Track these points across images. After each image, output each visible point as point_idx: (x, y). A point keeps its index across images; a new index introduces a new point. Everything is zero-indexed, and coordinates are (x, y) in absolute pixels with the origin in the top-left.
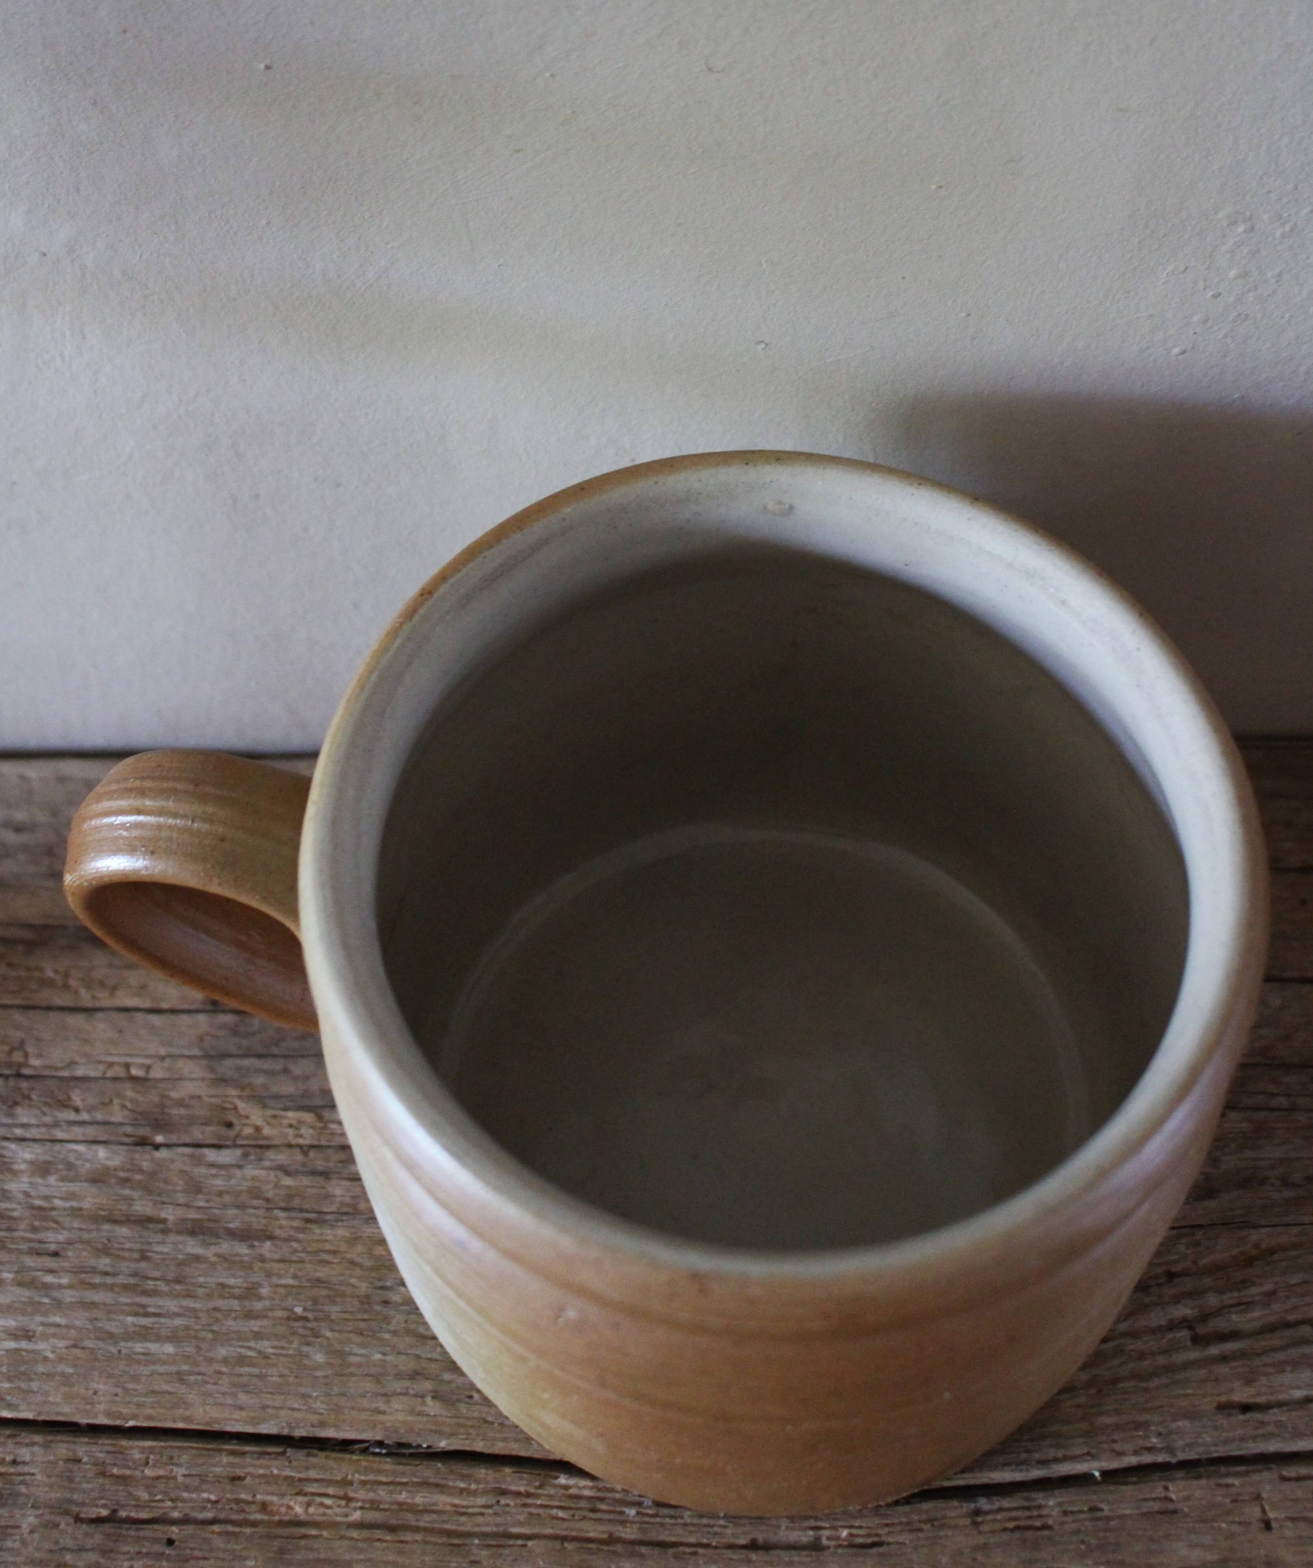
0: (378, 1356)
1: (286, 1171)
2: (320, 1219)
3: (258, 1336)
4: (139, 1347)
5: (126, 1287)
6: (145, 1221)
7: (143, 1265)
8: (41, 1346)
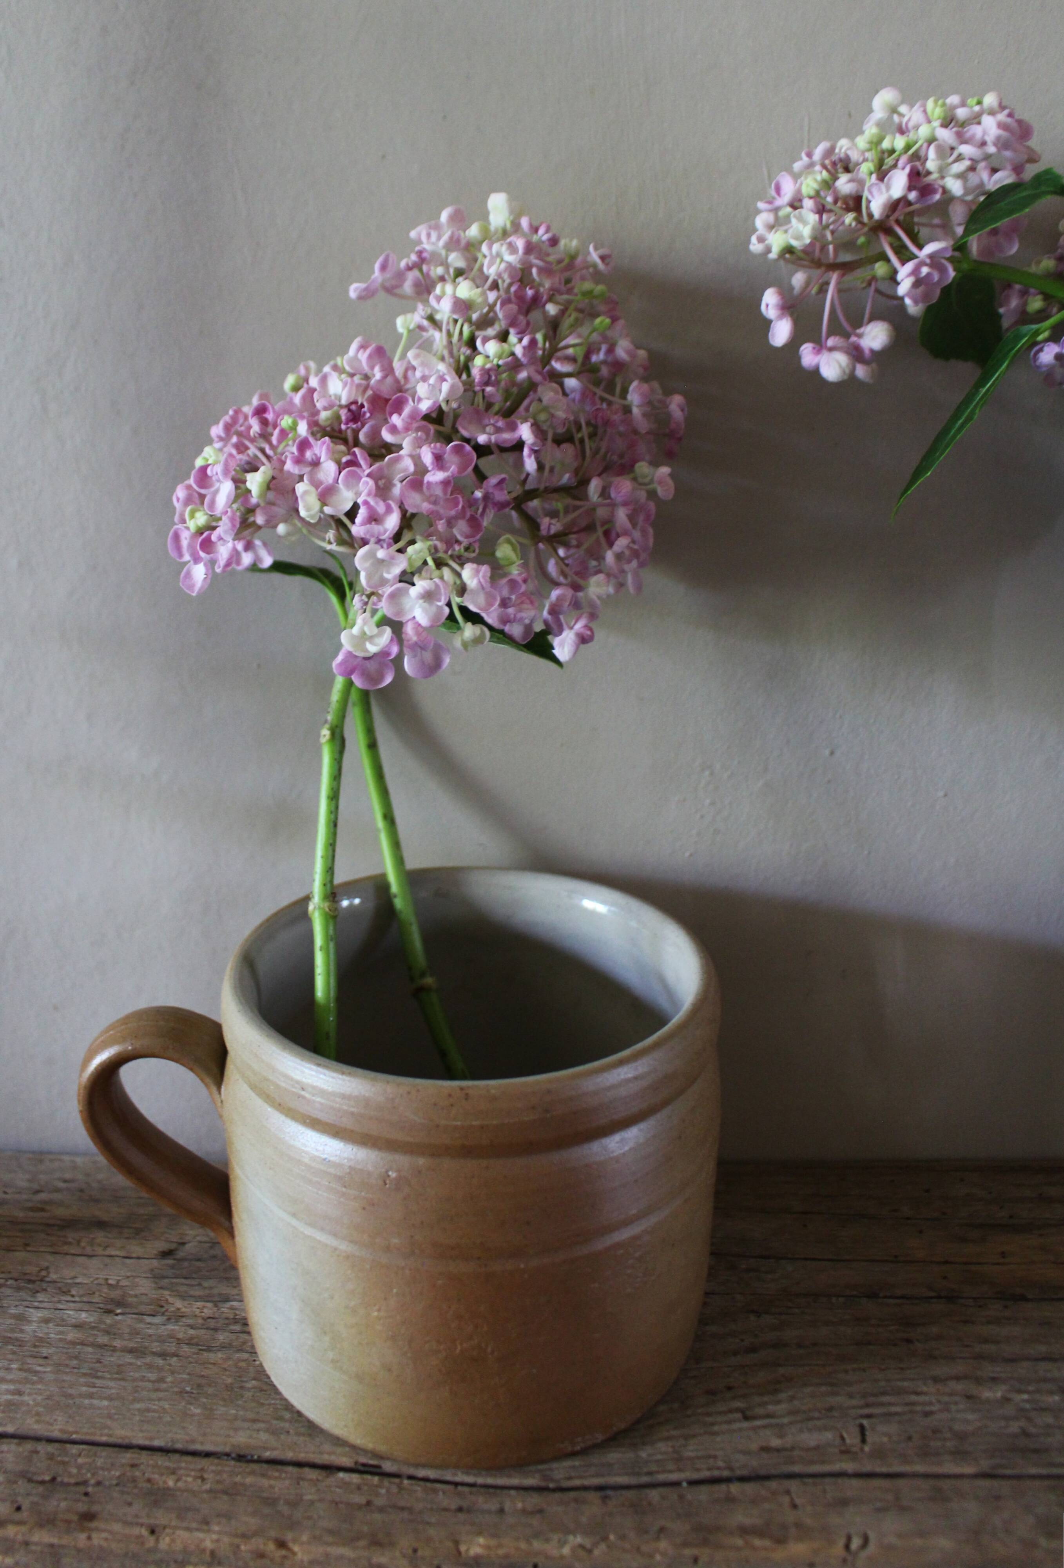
0: (234, 1412)
1: (192, 1327)
2: (209, 1349)
3: (160, 1399)
4: (87, 1401)
5: (85, 1375)
6: (102, 1346)
7: (98, 1365)
8: (26, 1398)
